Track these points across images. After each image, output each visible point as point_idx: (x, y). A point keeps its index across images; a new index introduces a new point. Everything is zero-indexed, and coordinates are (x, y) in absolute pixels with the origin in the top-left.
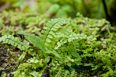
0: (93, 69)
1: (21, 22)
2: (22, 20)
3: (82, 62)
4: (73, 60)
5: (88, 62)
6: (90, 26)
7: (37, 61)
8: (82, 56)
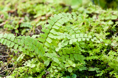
0: (98, 75)
1: (28, 11)
2: (29, 8)
3: (86, 66)
4: (74, 65)
5: (93, 66)
6: (103, 19)
7: (33, 66)
8: (88, 58)
